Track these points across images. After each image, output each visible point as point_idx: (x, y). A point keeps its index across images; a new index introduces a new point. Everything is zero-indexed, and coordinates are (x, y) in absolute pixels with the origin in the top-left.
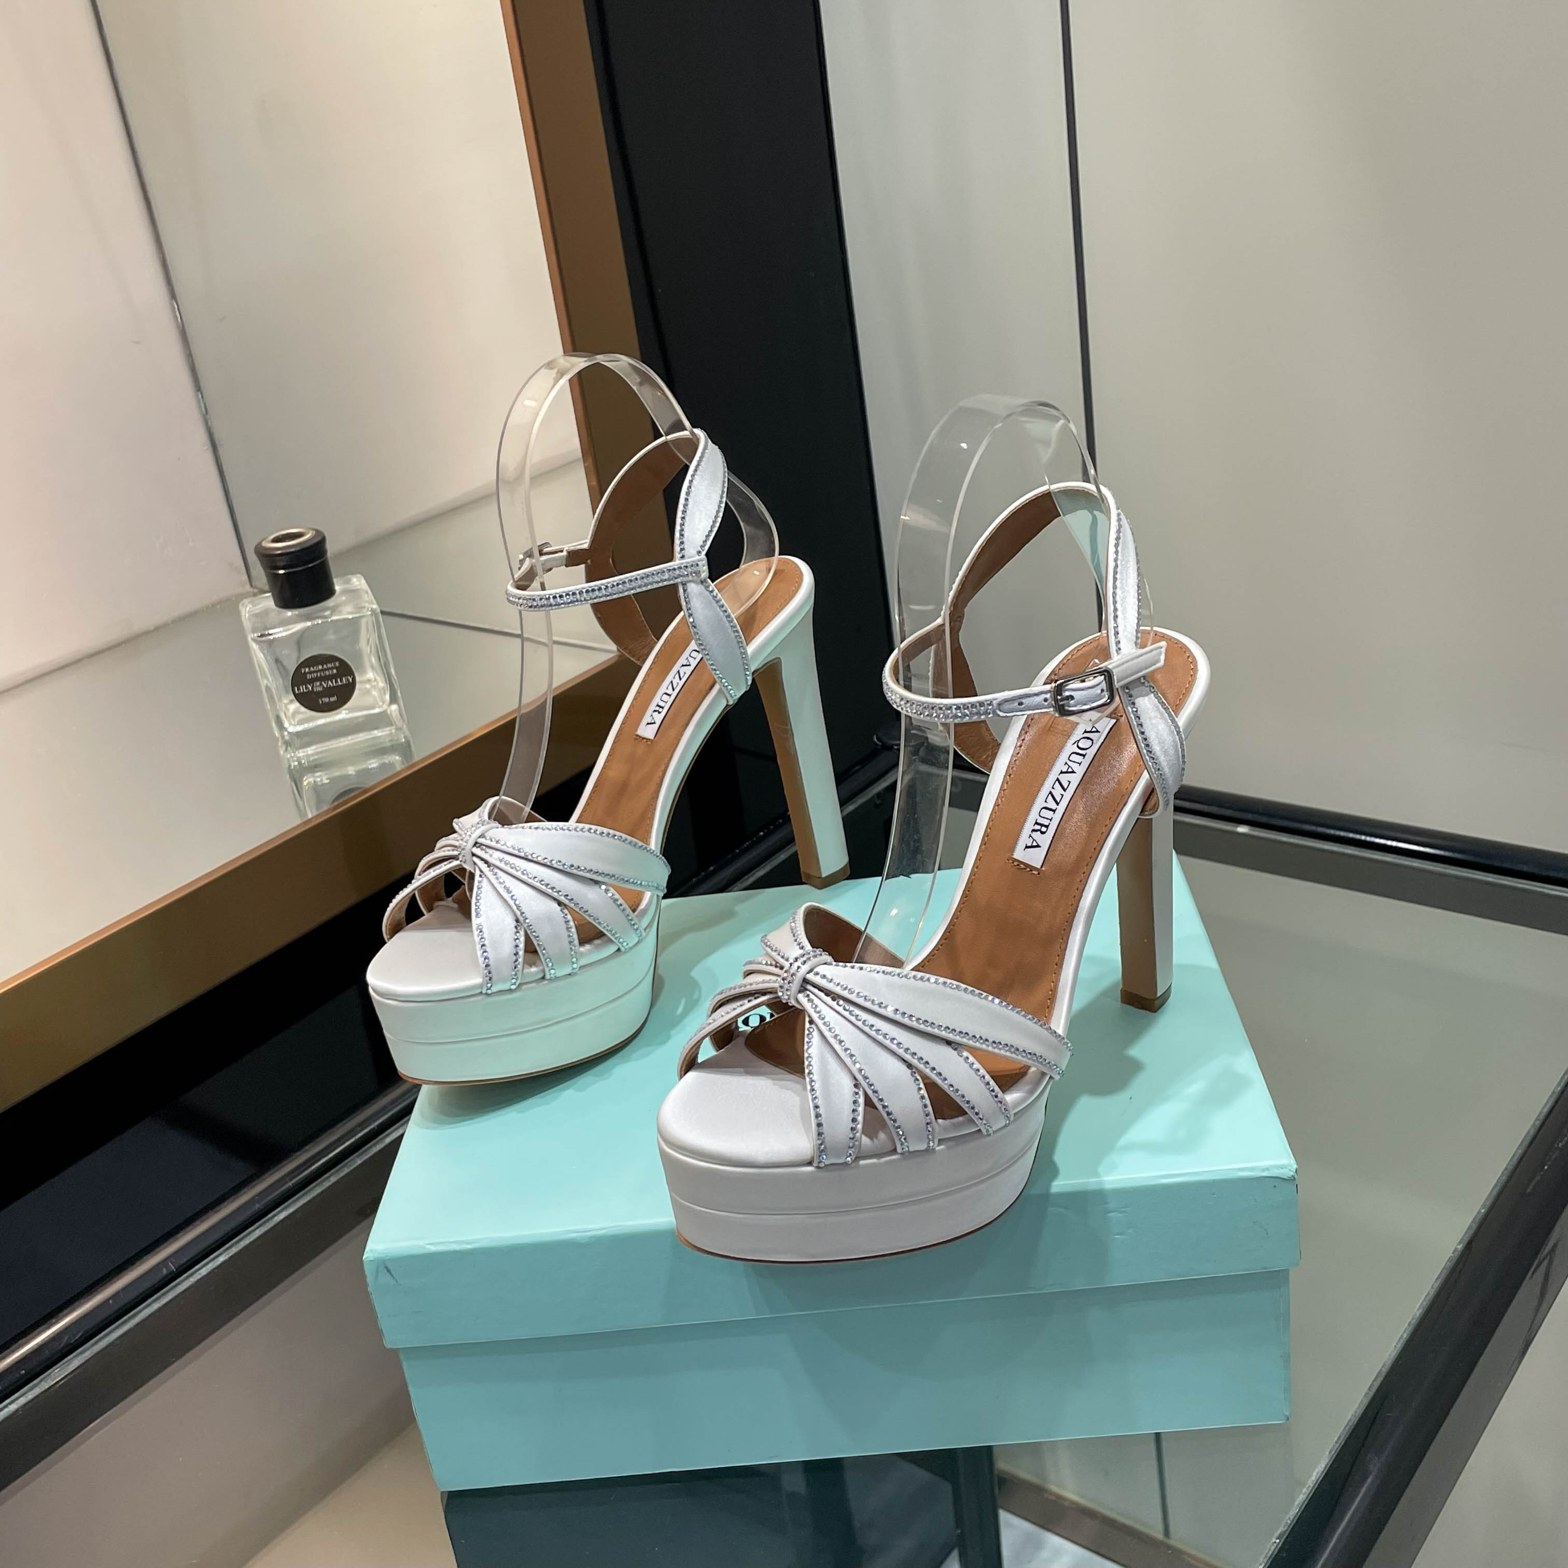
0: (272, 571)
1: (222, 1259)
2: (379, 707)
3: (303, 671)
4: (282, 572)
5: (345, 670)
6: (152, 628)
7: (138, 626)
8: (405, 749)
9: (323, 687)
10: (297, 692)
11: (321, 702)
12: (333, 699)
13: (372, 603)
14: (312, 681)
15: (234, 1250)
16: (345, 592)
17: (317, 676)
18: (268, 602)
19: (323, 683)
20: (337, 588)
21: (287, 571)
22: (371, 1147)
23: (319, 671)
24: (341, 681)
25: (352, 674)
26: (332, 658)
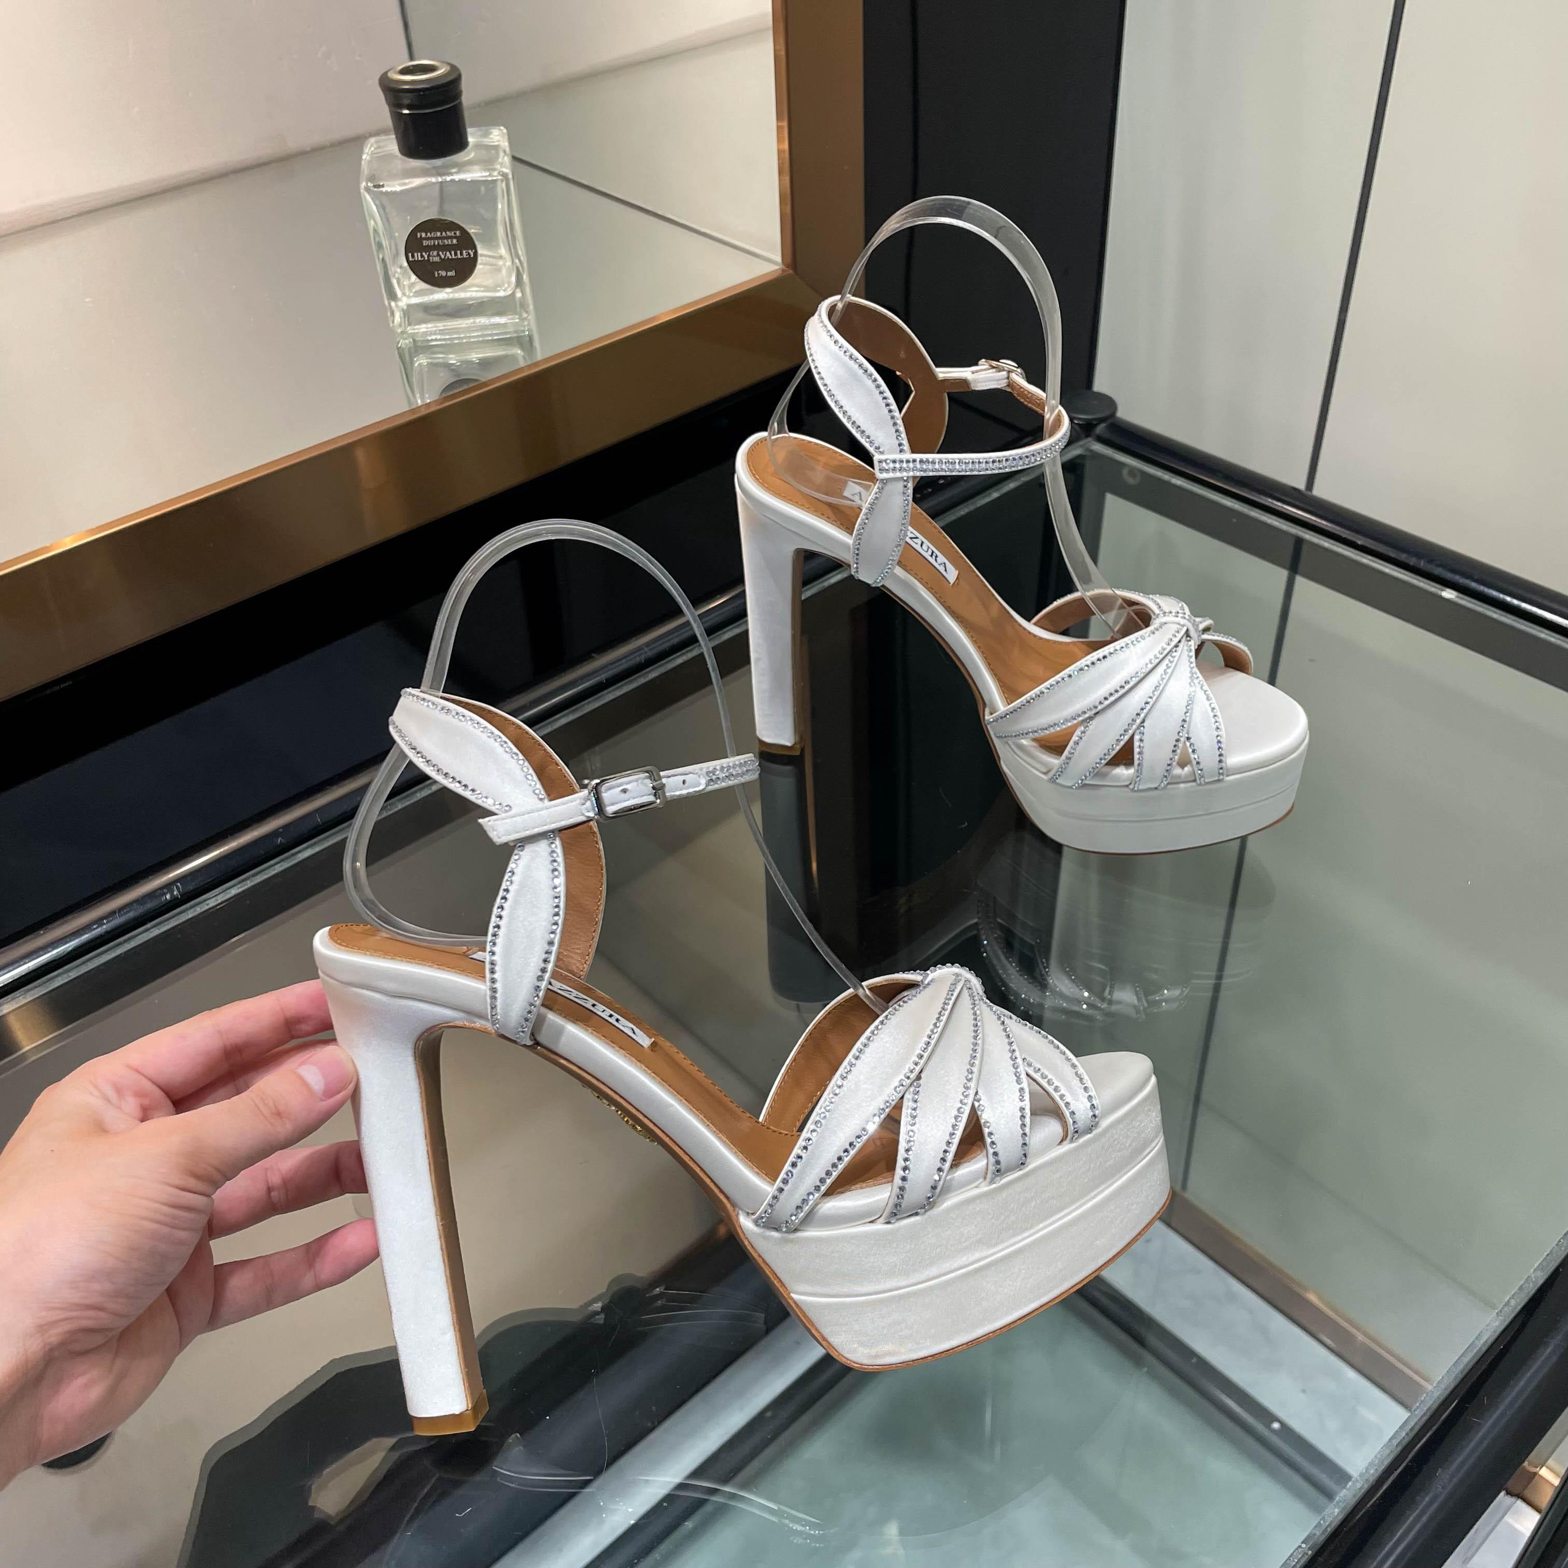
0: (397, 110)
2: (502, 290)
3: (419, 236)
4: (406, 112)
5: (467, 241)
6: (308, 149)
7: (294, 143)
8: (526, 343)
9: (441, 258)
10: (411, 259)
11: (436, 275)
12: (450, 274)
13: (505, 167)
14: (429, 249)
16: (478, 146)
17: (434, 243)
18: (392, 145)
19: (441, 253)
20: (471, 140)
21: (411, 112)
22: (416, 792)
23: (437, 238)
24: (461, 254)
25: (474, 247)
26: (453, 226)
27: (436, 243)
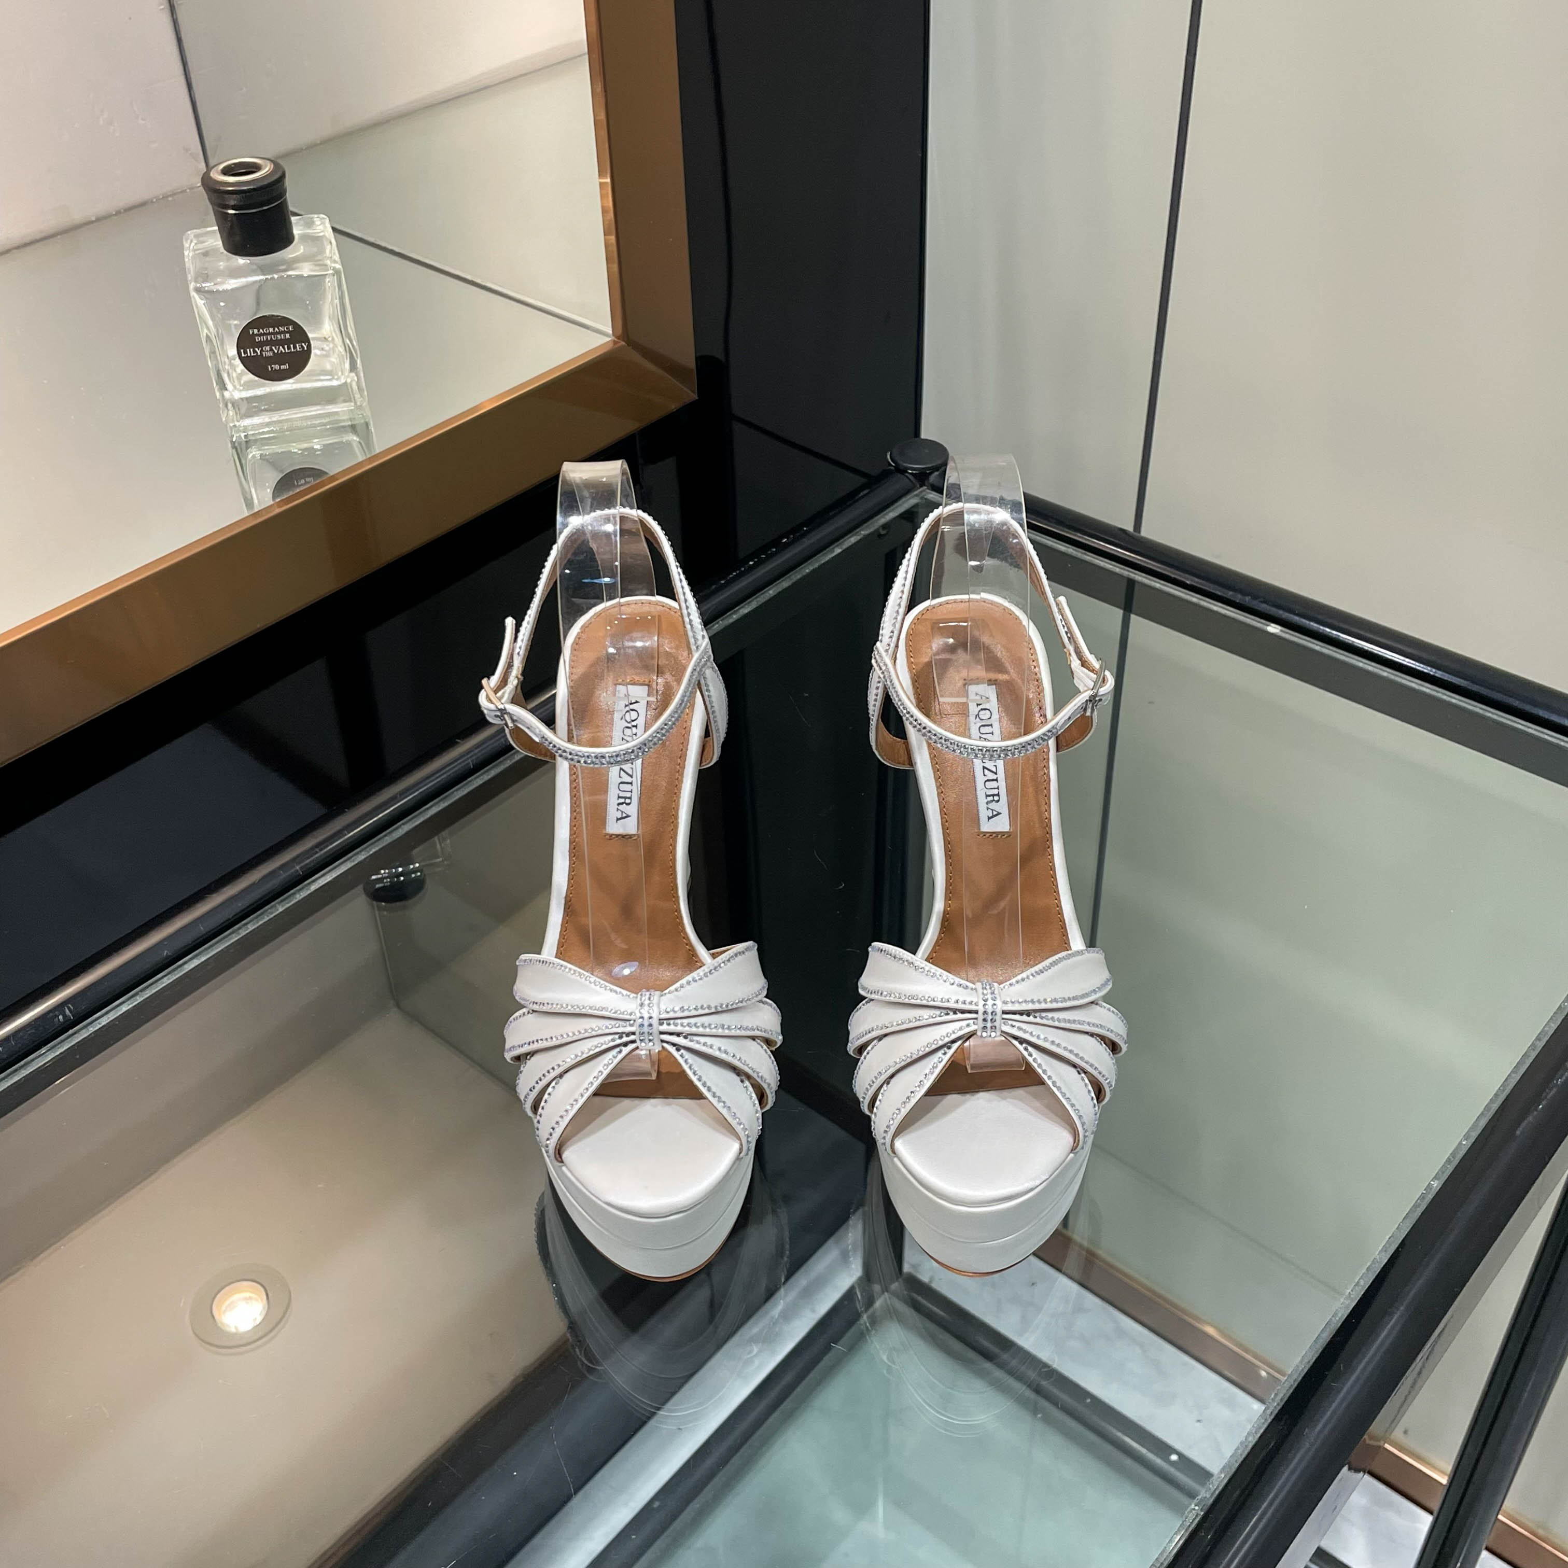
0: (221, 210)
1: (124, 1008)
2: (337, 379)
3: (251, 333)
4: (231, 212)
5: (299, 335)
7: (78, 216)
8: (362, 429)
9: (274, 352)
10: (243, 355)
11: (270, 369)
12: (282, 367)
13: (335, 262)
14: (261, 345)
15: (139, 999)
16: (305, 238)
17: (267, 339)
18: (216, 241)
19: (273, 348)
20: (297, 231)
21: (237, 212)
22: (294, 894)
23: (270, 334)
24: (295, 347)
25: (307, 340)
26: (285, 321)
27: (269, 339)
